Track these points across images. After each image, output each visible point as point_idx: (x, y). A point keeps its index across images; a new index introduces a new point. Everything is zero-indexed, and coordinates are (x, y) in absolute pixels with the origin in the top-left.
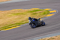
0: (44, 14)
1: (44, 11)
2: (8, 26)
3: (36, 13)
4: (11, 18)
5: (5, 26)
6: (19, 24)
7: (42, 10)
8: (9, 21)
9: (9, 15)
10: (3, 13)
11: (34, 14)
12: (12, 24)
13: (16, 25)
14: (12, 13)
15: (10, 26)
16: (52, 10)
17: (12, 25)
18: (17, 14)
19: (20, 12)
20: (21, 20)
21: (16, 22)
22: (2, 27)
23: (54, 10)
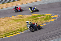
0: (46, 19)
1: (46, 16)
2: (10, 33)
3: (37, 19)
4: (12, 25)
5: (7, 33)
6: (21, 30)
7: (43, 15)
8: (10, 28)
9: (10, 21)
10: (4, 19)
11: (35, 20)
12: (14, 30)
13: (18, 32)
14: (13, 20)
15: (11, 33)
16: (54, 15)
17: (14, 32)
18: (18, 20)
19: (21, 18)
20: (22, 27)
21: (17, 29)
22: (3, 34)
23: (55, 15)
